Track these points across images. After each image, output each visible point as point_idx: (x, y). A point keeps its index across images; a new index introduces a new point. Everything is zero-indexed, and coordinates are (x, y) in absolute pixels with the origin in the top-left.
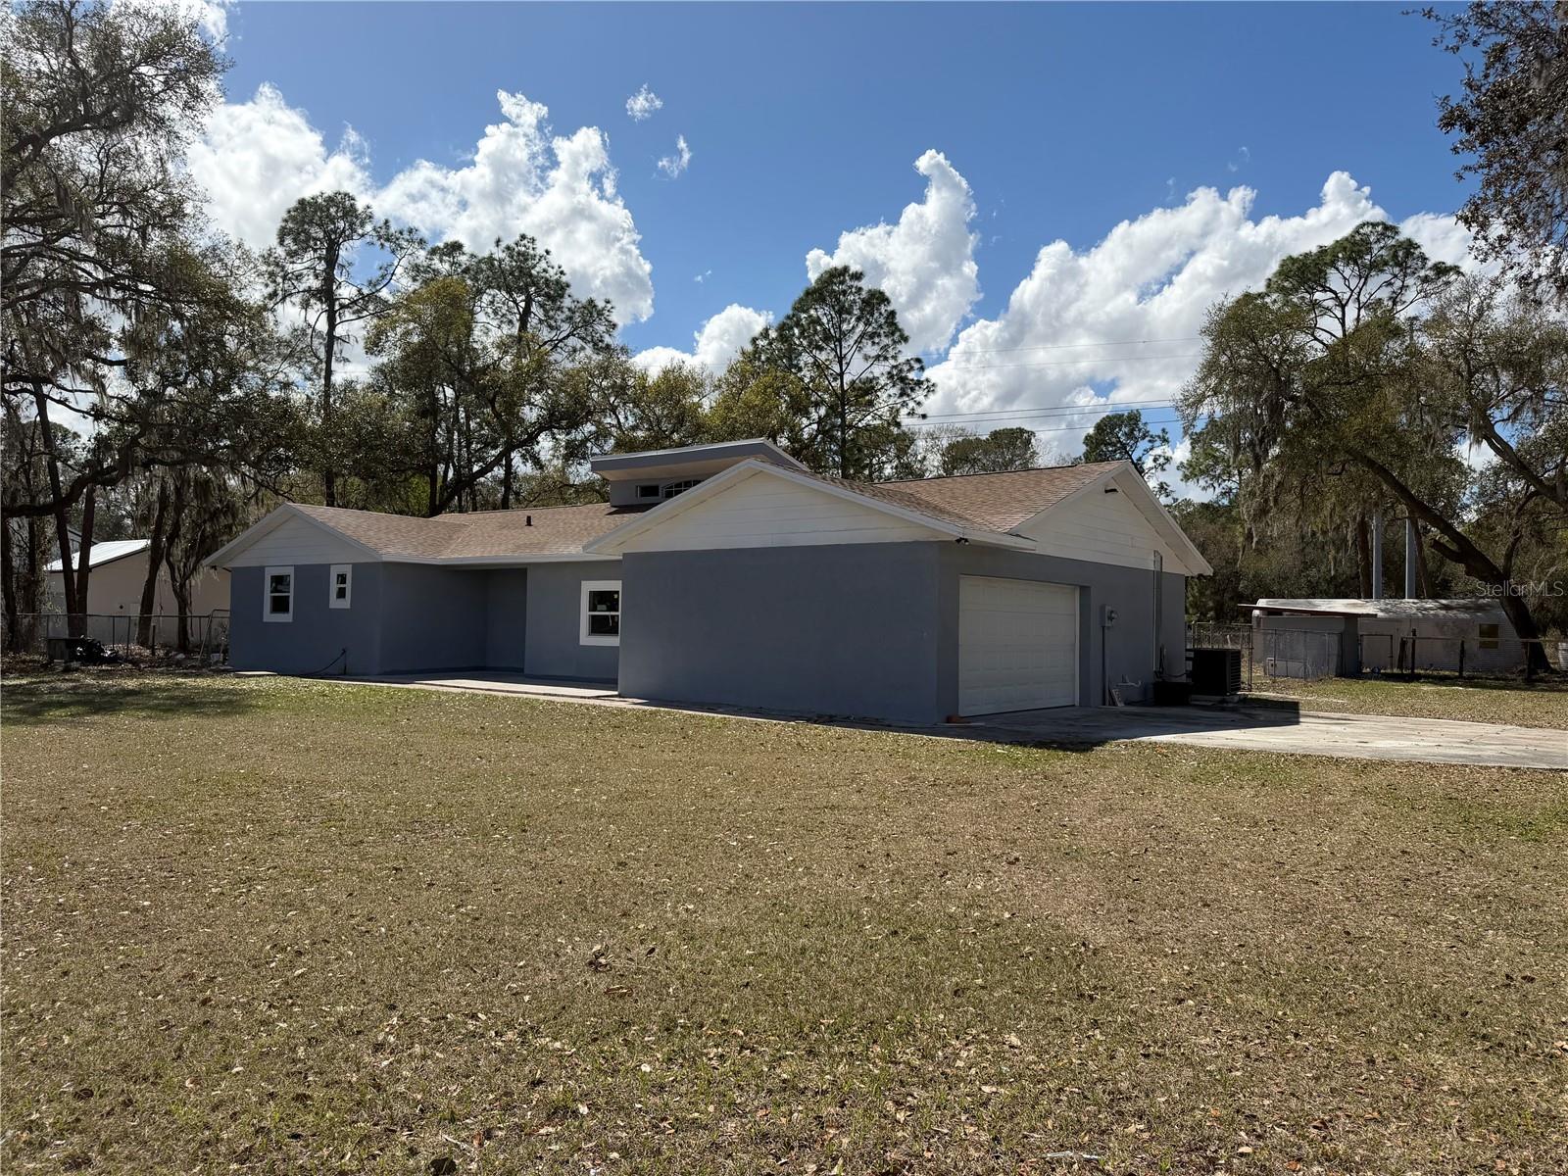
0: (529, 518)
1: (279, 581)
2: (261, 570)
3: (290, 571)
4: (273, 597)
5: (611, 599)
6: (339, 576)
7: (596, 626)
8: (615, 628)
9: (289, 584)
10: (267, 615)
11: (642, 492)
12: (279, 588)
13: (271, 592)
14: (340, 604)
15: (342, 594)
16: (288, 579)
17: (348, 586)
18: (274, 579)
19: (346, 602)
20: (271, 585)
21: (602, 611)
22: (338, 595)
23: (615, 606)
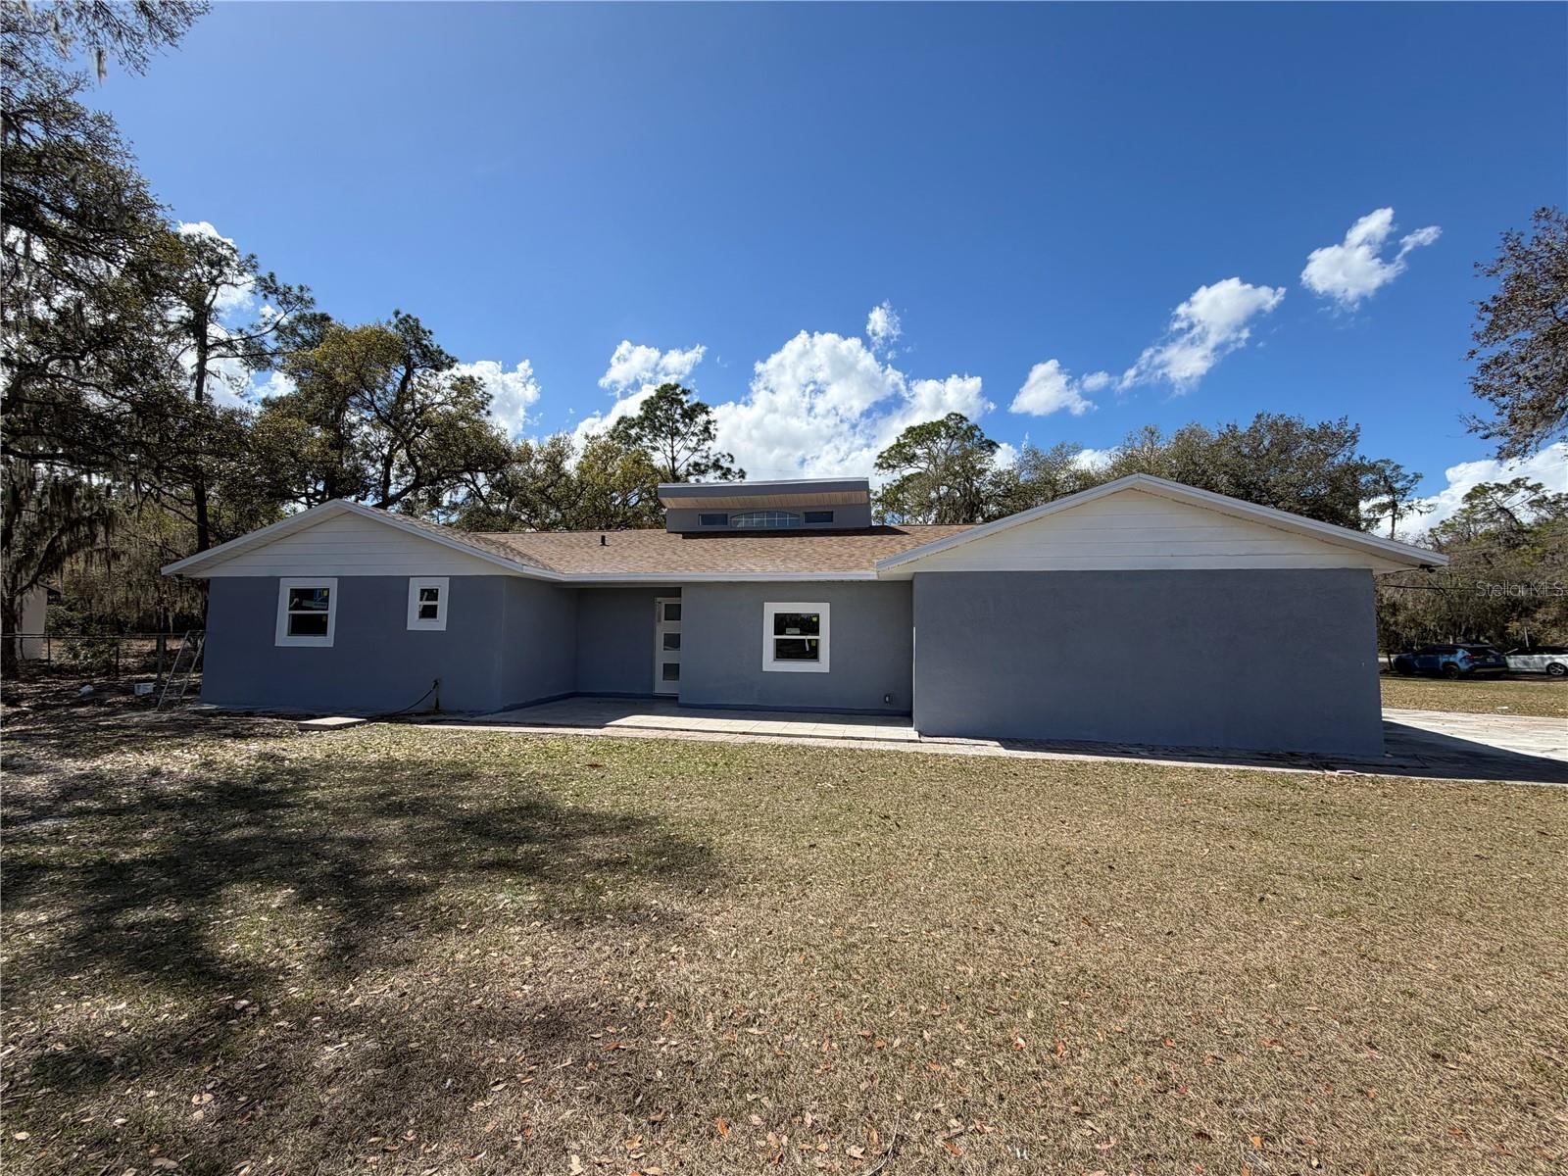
0: (603, 538)
1: (301, 596)
2: (274, 582)
3: (333, 586)
4: (294, 616)
5: (810, 625)
6: (423, 591)
7: (784, 651)
8: (813, 654)
9: (326, 600)
10: (283, 638)
11: (707, 519)
12: (306, 603)
13: (290, 609)
14: (428, 625)
15: (429, 612)
16: (325, 594)
17: (442, 604)
18: (295, 593)
19: (439, 624)
20: (291, 601)
21: (792, 635)
22: (422, 615)
23: (814, 629)
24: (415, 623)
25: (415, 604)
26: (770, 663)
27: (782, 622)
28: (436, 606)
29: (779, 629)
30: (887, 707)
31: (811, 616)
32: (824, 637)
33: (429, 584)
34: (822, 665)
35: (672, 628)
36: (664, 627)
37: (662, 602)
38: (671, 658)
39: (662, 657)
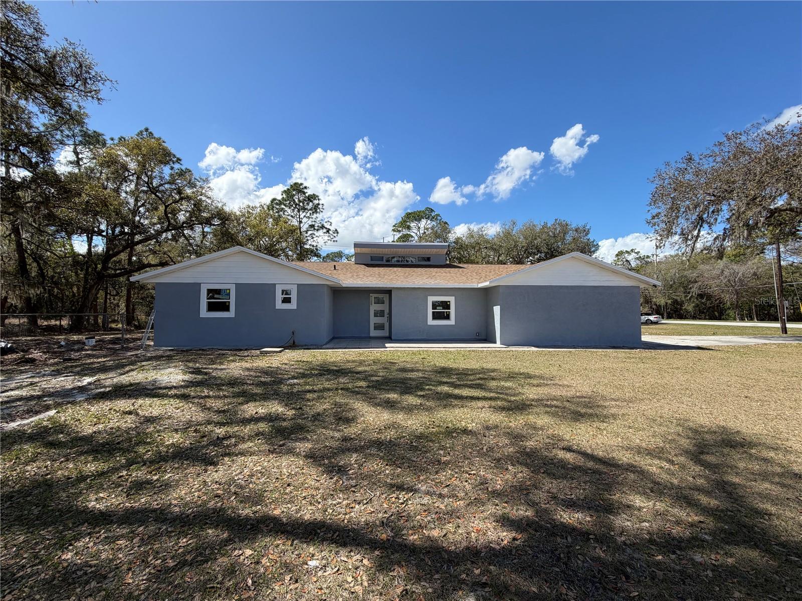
1: (212, 293)
2: (198, 285)
3: (232, 288)
4: (209, 302)
5: (446, 305)
6: (283, 291)
7: (436, 316)
8: (447, 317)
9: (229, 294)
10: (204, 313)
12: (216, 296)
13: (208, 299)
14: (286, 306)
15: (287, 300)
16: (228, 291)
17: (294, 297)
18: (209, 291)
19: (293, 306)
20: (208, 295)
21: (440, 309)
22: (283, 302)
23: (448, 307)
24: (279, 305)
25: (279, 297)
26: (431, 322)
27: (435, 305)
28: (290, 298)
29: (434, 307)
30: (477, 337)
31: (447, 302)
32: (452, 311)
33: (286, 288)
34: (452, 322)
35: (379, 307)
36: (374, 308)
37: (373, 296)
38: (379, 320)
39: (373, 320)
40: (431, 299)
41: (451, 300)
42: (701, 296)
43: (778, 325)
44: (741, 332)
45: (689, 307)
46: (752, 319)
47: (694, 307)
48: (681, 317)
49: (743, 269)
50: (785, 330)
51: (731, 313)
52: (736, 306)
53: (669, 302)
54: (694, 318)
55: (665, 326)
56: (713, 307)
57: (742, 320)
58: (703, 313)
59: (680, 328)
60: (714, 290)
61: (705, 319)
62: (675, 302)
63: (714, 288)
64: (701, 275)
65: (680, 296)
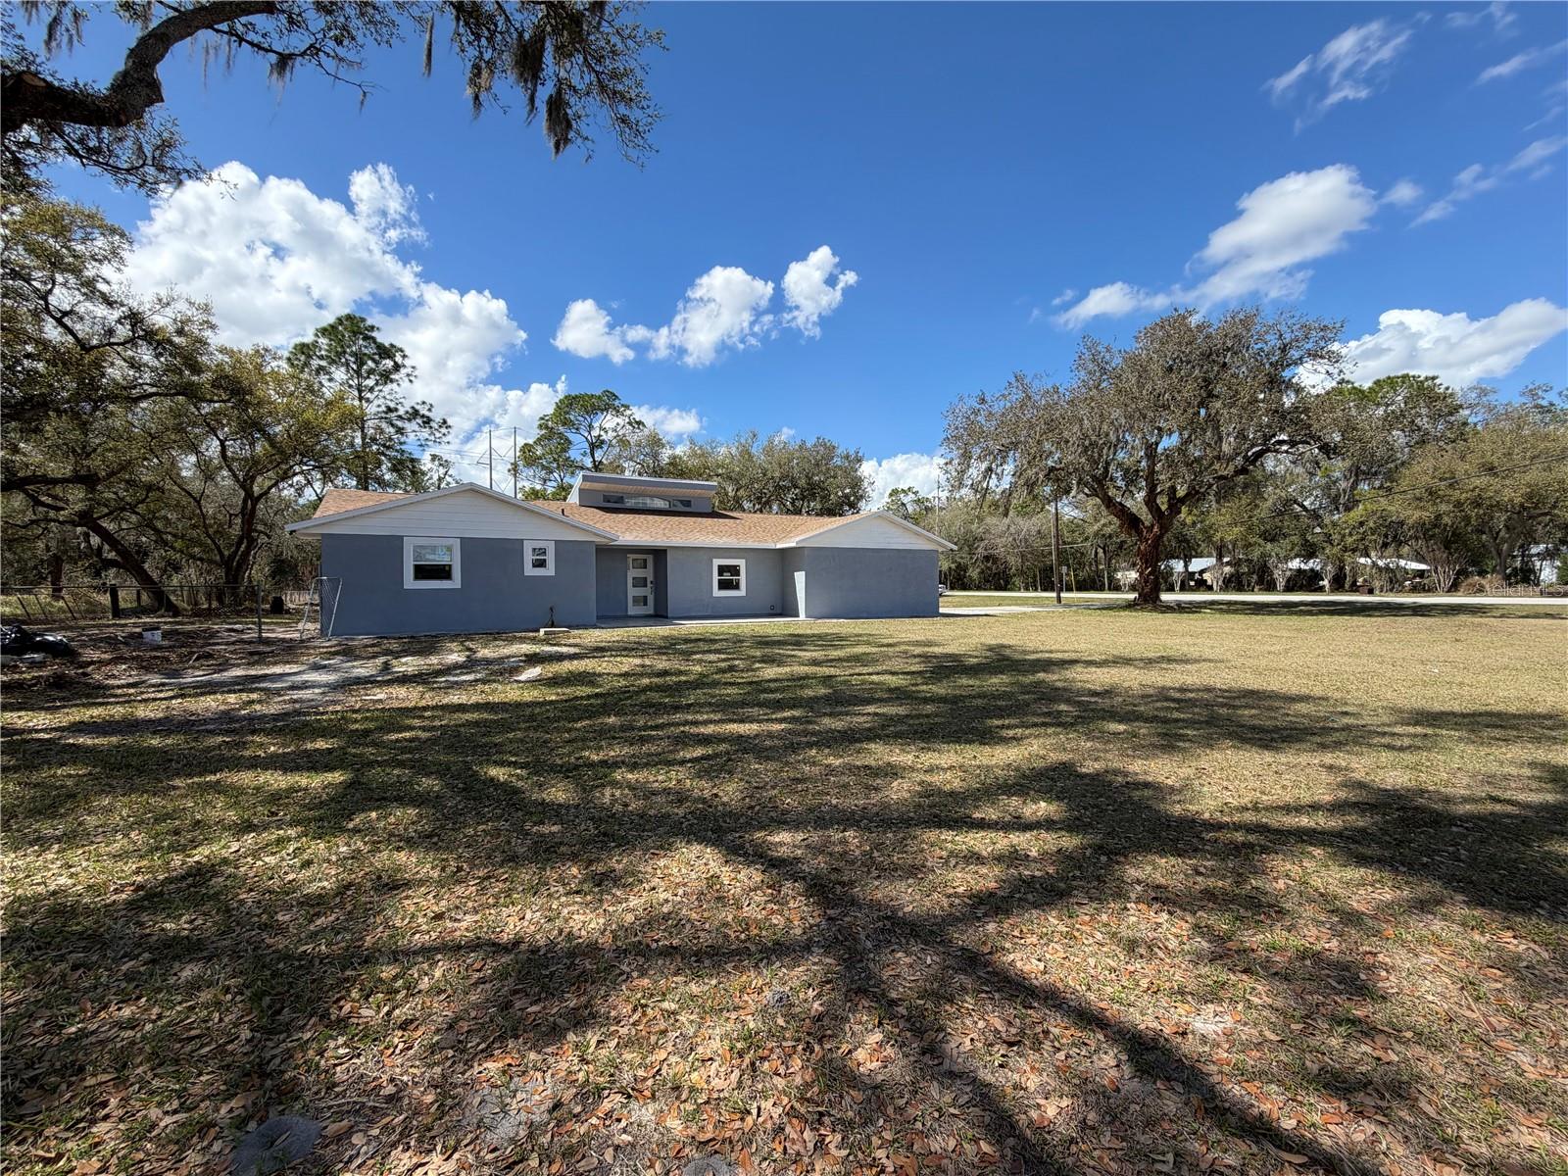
5: (734, 570)
6: (534, 549)
7: (723, 585)
8: (737, 587)
10: (410, 582)
11: (607, 499)
14: (540, 572)
15: (540, 564)
17: (550, 558)
19: (550, 571)
21: (727, 576)
22: (534, 566)
23: (737, 573)
24: (529, 571)
25: (529, 558)
26: (717, 592)
27: (722, 570)
28: (545, 559)
29: (720, 574)
31: (736, 566)
32: (743, 578)
33: (539, 545)
34: (742, 592)
35: (640, 573)
36: (633, 573)
37: (631, 556)
38: (640, 592)
39: (633, 592)
40: (717, 562)
41: (741, 563)
42: (987, 558)
43: (1054, 595)
44: (1024, 602)
45: (974, 574)
46: (1036, 590)
47: (980, 573)
48: (964, 588)
49: (1028, 525)
50: (1059, 599)
51: (1017, 581)
52: (1021, 573)
53: (953, 566)
54: (979, 588)
55: (950, 599)
56: (999, 573)
57: (1027, 589)
58: (988, 581)
59: (966, 601)
60: (1000, 551)
61: (990, 589)
62: (959, 566)
63: (1001, 546)
64: (987, 531)
65: (964, 558)
